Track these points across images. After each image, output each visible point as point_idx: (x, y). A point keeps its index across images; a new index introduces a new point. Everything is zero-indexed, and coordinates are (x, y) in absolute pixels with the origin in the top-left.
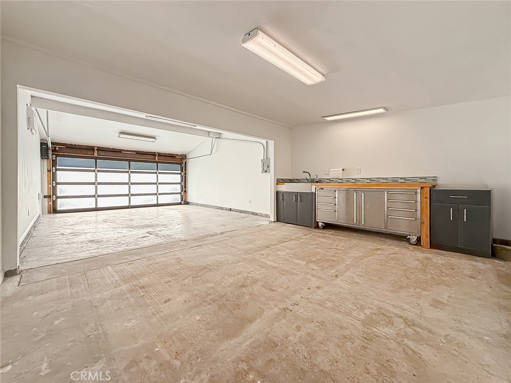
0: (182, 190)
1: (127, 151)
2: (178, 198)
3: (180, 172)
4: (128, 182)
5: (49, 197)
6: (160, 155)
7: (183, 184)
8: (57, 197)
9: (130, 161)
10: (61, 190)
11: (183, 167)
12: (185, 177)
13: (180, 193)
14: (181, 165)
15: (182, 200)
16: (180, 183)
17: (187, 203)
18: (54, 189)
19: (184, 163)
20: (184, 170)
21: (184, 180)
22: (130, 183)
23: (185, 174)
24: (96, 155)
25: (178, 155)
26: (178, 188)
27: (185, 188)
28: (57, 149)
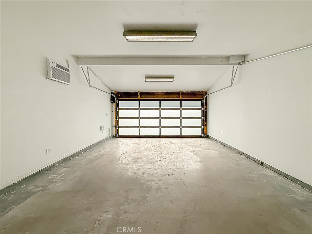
0: (203, 124)
1: (159, 93)
2: (199, 132)
3: (201, 107)
4: (159, 117)
5: (115, 126)
6: (183, 93)
7: (204, 118)
8: (119, 127)
9: (160, 100)
10: (122, 123)
11: (203, 103)
12: (206, 112)
13: (201, 127)
14: (202, 101)
15: (203, 133)
16: (201, 118)
17: (207, 137)
18: (118, 122)
19: (205, 99)
20: (205, 105)
21: (205, 114)
22: (160, 118)
23: (206, 109)
24: (139, 98)
25: (199, 92)
26: (199, 122)
27: (206, 121)
28: (119, 96)
